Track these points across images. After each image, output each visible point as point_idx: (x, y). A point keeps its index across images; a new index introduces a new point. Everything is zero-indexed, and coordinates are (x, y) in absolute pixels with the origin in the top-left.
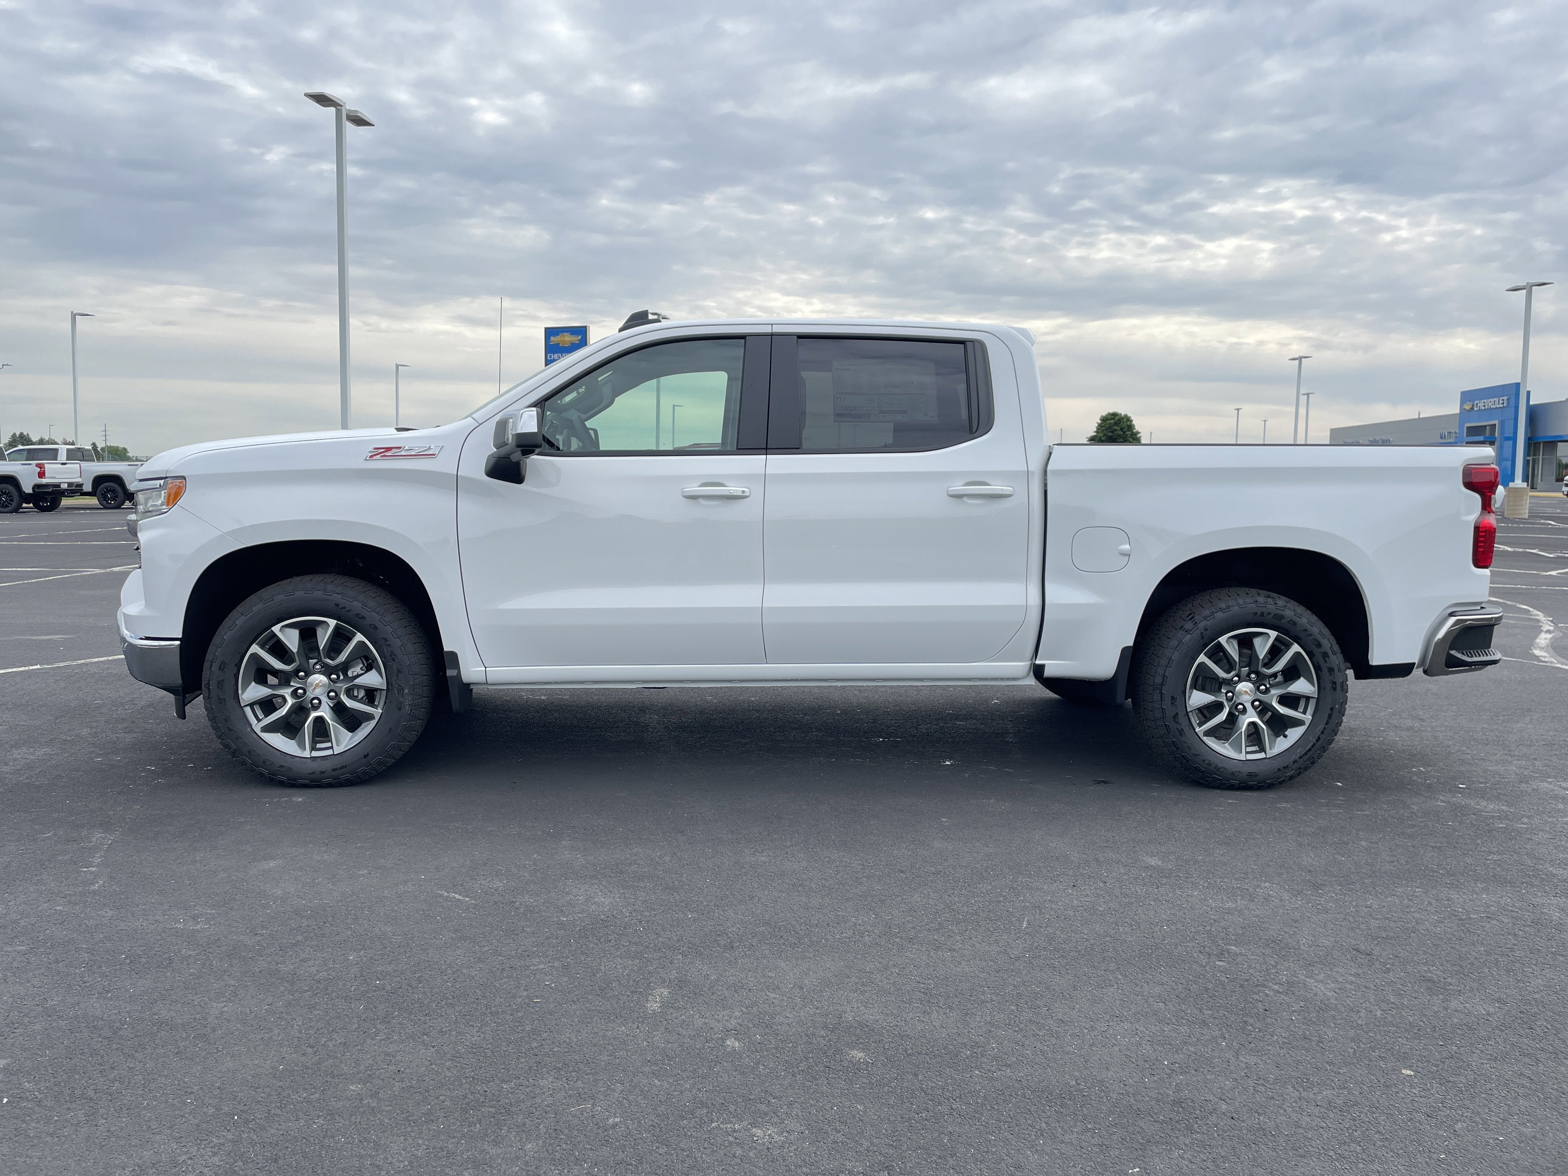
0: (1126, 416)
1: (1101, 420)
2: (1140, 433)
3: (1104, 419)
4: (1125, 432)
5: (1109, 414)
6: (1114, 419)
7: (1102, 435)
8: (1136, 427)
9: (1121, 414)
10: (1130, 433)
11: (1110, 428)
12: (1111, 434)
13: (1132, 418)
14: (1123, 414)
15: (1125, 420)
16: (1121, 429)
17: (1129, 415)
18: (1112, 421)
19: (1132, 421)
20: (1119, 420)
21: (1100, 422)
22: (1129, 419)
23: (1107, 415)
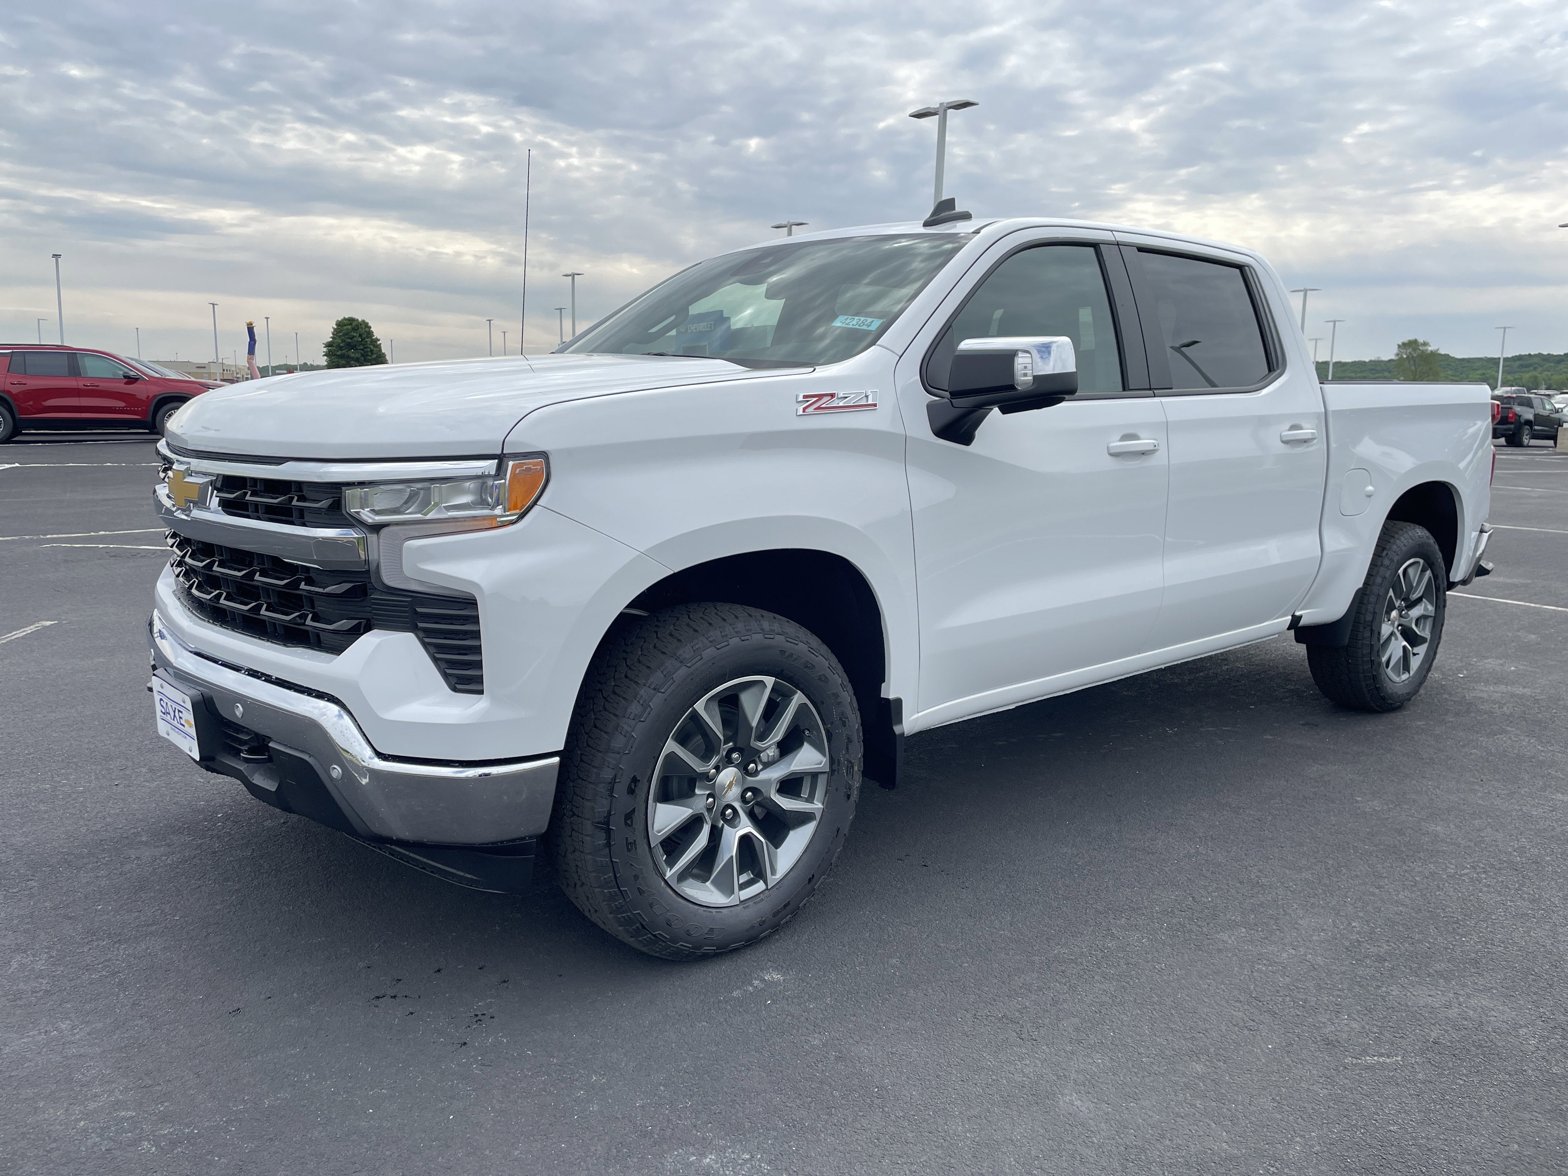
0: (363, 321)
1: (336, 325)
2: (379, 340)
3: (340, 324)
4: (364, 339)
5: (345, 319)
6: (351, 324)
7: (340, 341)
8: (374, 334)
9: (358, 320)
10: (369, 340)
11: (347, 334)
12: (349, 340)
13: (370, 324)
14: (360, 320)
15: (363, 326)
16: (360, 336)
17: (367, 321)
18: (349, 327)
19: (370, 327)
20: (357, 325)
21: (335, 327)
22: (367, 326)
23: (342, 320)
